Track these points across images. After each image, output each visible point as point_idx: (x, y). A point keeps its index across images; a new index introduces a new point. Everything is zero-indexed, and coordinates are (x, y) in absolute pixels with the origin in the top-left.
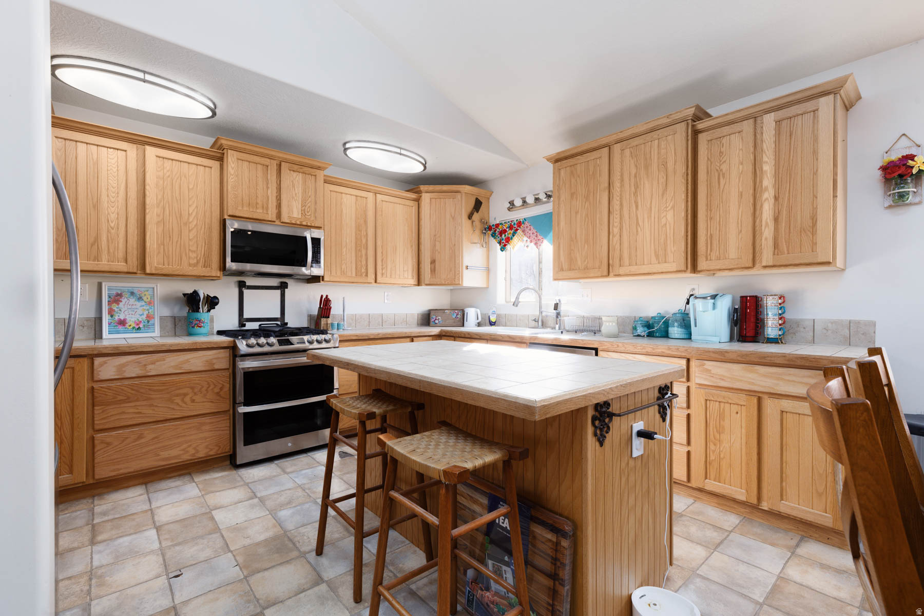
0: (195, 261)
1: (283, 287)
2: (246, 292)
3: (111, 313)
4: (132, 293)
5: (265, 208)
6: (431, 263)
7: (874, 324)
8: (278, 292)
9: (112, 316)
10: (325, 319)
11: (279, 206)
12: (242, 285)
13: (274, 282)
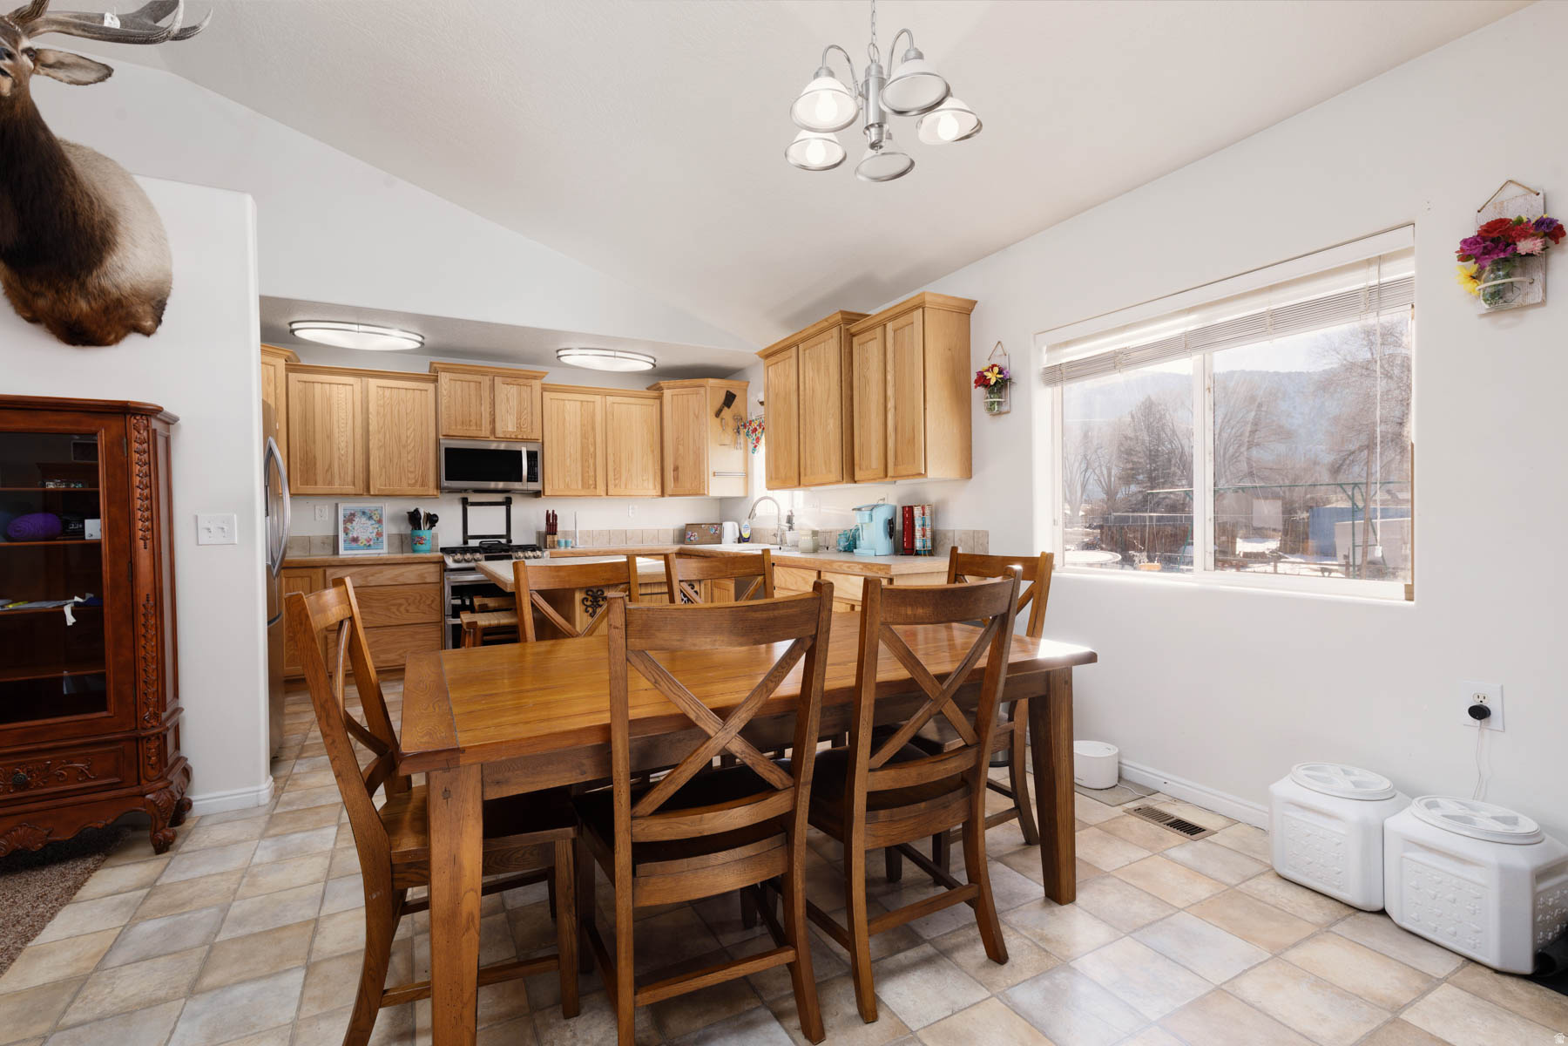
0: (413, 481)
1: (508, 503)
2: (470, 509)
3: (346, 531)
4: (364, 513)
5: (479, 425)
6: (674, 471)
7: (986, 534)
8: (503, 509)
9: (347, 534)
10: (551, 536)
11: (493, 421)
12: (465, 502)
13: (499, 498)
